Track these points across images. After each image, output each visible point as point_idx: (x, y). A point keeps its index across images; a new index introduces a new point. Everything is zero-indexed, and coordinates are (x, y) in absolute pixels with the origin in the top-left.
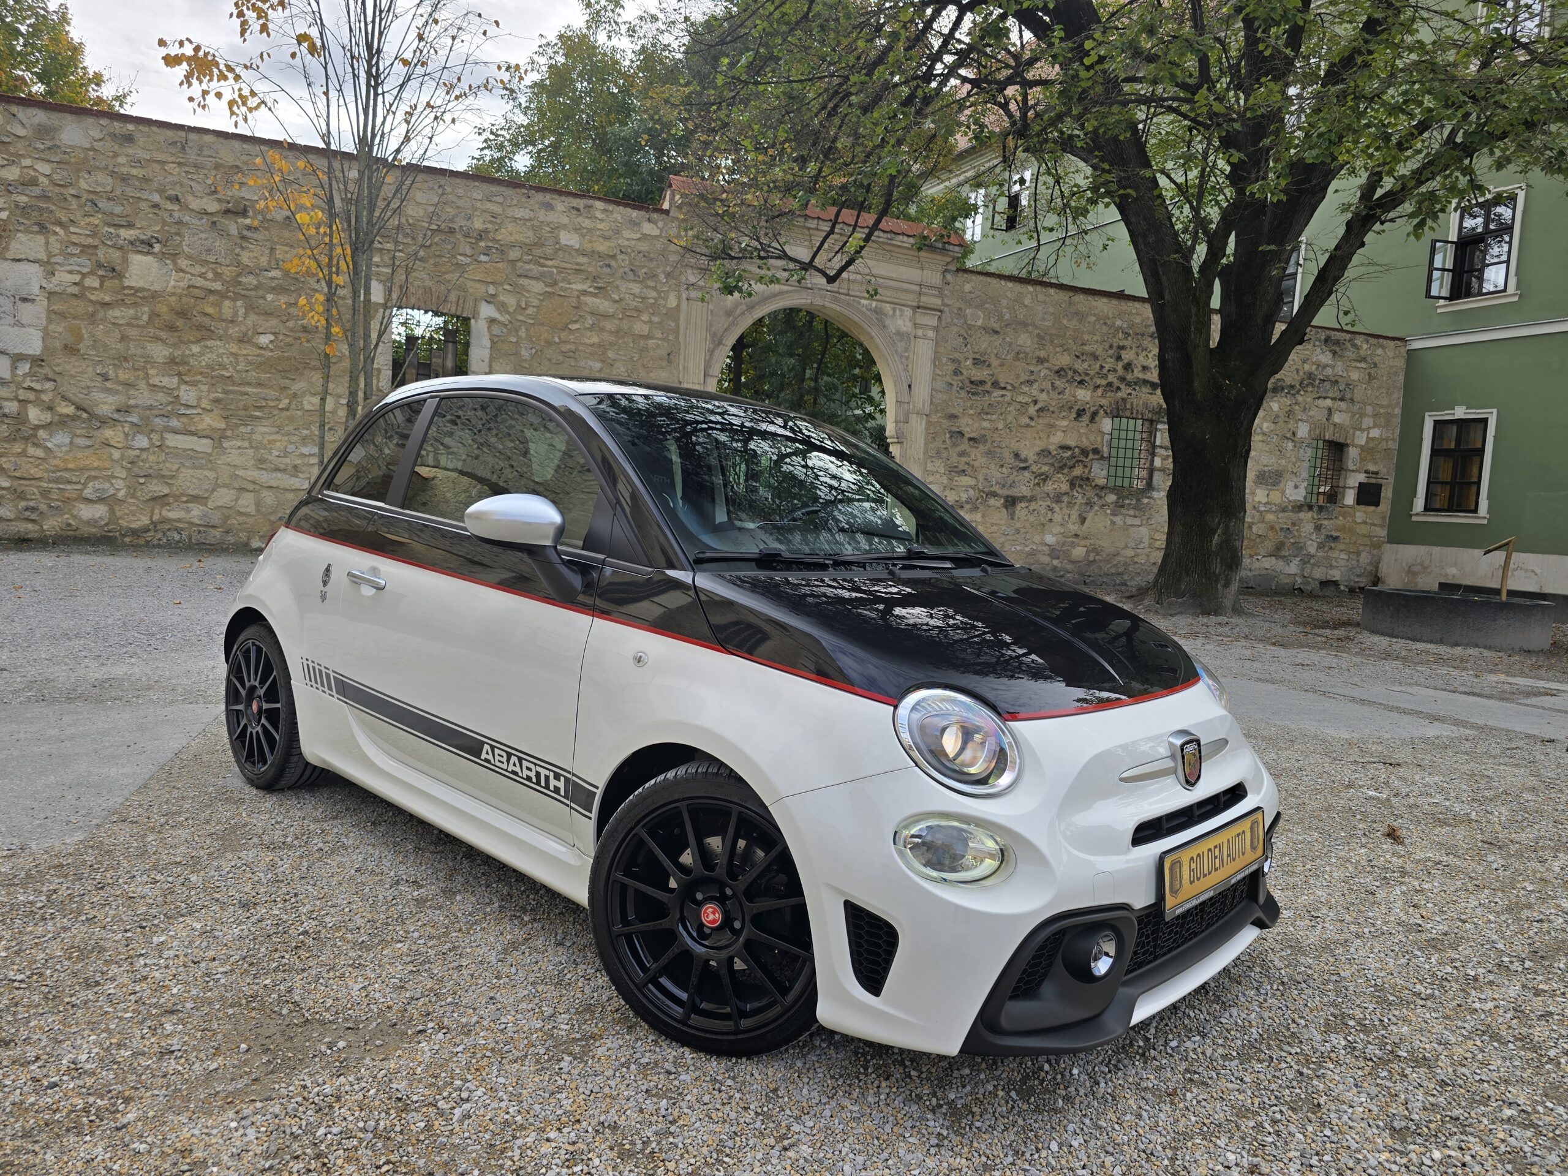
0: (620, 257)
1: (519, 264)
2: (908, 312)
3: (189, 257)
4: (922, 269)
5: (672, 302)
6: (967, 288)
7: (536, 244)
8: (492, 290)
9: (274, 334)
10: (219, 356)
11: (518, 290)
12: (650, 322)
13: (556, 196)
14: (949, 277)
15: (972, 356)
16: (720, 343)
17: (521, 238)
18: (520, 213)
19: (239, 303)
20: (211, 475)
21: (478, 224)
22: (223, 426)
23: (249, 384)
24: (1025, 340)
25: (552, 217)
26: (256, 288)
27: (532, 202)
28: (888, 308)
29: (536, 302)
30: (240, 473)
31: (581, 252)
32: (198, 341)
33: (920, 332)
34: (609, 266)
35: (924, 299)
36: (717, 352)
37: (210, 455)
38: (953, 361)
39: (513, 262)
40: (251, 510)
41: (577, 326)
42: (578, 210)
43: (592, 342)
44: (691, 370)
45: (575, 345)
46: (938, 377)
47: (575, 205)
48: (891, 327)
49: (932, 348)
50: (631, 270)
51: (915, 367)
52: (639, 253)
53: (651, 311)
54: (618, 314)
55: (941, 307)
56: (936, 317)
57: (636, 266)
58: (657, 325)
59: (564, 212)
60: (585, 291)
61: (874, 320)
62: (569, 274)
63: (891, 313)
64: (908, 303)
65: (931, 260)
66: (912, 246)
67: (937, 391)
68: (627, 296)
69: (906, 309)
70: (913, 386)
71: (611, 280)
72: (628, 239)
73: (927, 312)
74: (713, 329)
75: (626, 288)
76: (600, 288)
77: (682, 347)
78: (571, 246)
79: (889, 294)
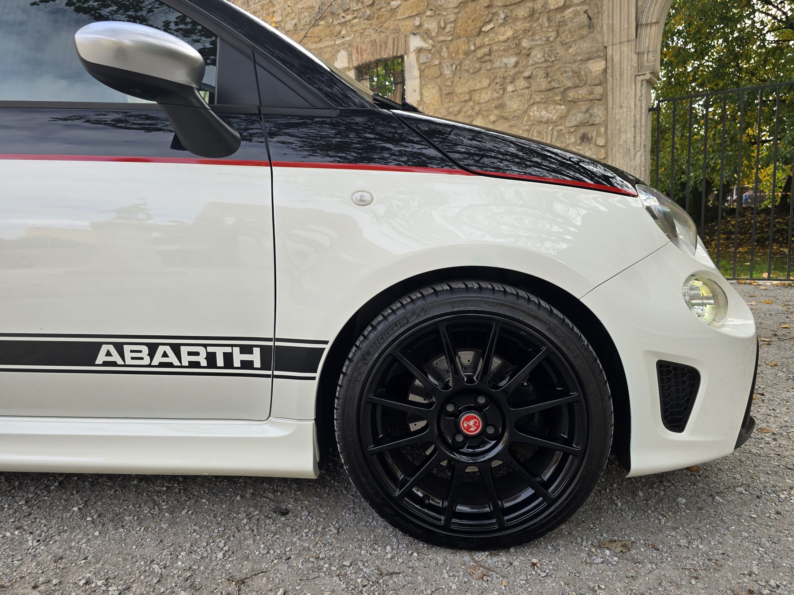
8: (417, 22)
11: (437, 12)
41: (491, 26)
43: (505, 37)
44: (617, 28)
45: (489, 47)
77: (605, 3)
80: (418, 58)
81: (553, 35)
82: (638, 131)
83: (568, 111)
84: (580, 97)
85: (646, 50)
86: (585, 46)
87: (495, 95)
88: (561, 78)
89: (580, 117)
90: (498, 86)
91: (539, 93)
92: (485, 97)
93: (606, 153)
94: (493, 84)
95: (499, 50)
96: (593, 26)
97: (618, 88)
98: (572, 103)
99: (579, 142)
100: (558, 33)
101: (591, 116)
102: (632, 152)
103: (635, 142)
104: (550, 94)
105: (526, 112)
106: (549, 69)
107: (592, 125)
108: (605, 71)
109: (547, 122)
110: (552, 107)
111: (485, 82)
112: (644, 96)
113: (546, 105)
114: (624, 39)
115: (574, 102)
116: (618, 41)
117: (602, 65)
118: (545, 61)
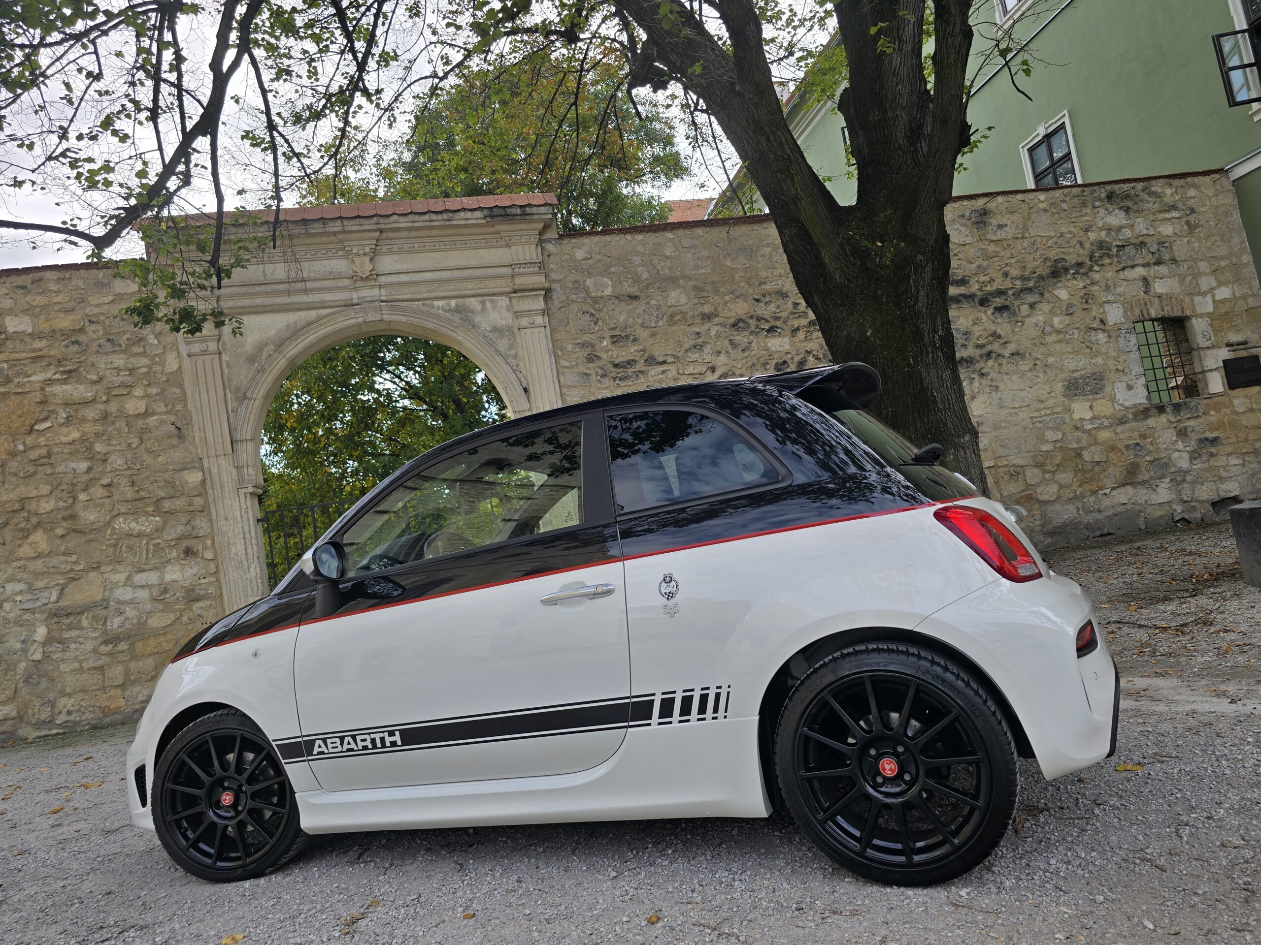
0: (90, 328)
2: (503, 301)
4: (508, 246)
5: (172, 364)
6: (580, 254)
12: (147, 396)
14: (550, 247)
15: (608, 334)
24: (676, 297)
28: (474, 303)
31: (36, 335)
33: (524, 322)
35: (520, 281)
36: (244, 409)
38: (583, 345)
41: (48, 424)
42: (24, 287)
43: (70, 438)
44: (210, 441)
45: (47, 448)
46: (566, 370)
47: (20, 283)
48: (483, 325)
49: (546, 337)
50: (109, 340)
51: (527, 365)
52: (115, 317)
53: (145, 382)
54: (101, 397)
55: (546, 285)
56: (541, 299)
57: (114, 334)
58: (156, 398)
59: (7, 294)
60: (49, 380)
61: (458, 321)
62: (25, 365)
63: (479, 307)
64: (500, 290)
65: (516, 233)
66: (484, 221)
67: (569, 387)
68: (108, 372)
69: (499, 298)
70: (531, 389)
71: (82, 359)
72: (98, 305)
73: (526, 294)
74: (234, 384)
75: (106, 363)
76: (70, 372)
77: (194, 415)
78: (23, 332)
79: (470, 287)
81: (135, 442)
82: (248, 542)
83: (165, 523)
84: (178, 508)
85: (245, 464)
86: (178, 455)
87: (61, 504)
88: (151, 488)
89: (180, 529)
90: (64, 494)
91: (125, 503)
92: (46, 506)
93: (217, 566)
94: (58, 492)
95: (62, 453)
96: (184, 437)
97: (220, 500)
98: (168, 515)
99: (182, 556)
100: (142, 440)
101: (193, 528)
102: (245, 564)
103: (246, 553)
104: (140, 504)
105: (108, 524)
106: (135, 478)
107: (196, 537)
108: (203, 482)
109: (139, 535)
110: (144, 518)
111: (45, 489)
112: (250, 508)
113: (136, 516)
114: (220, 452)
115: (170, 513)
116: (214, 454)
117: (199, 476)
118: (129, 468)
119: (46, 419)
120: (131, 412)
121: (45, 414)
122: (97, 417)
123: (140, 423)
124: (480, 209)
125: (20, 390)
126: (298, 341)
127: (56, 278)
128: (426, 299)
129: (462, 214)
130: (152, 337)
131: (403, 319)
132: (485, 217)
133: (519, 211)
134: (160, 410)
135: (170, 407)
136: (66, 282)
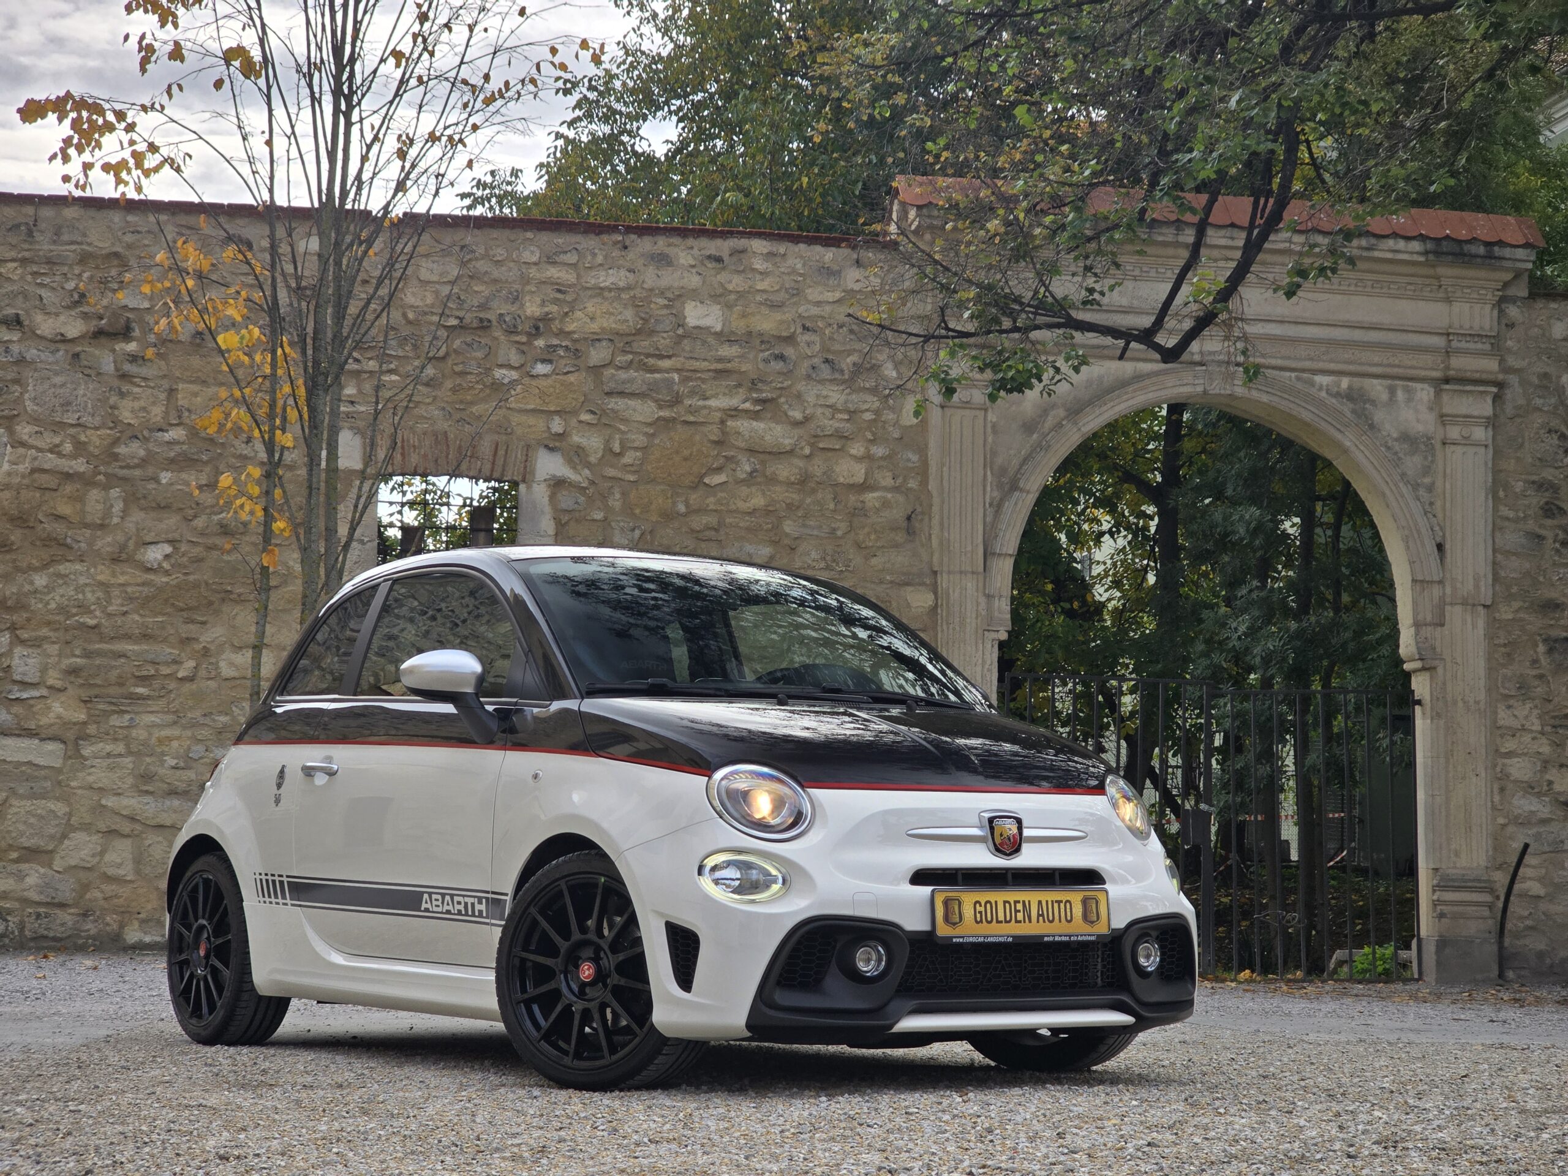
0: (803, 338)
1: (610, 371)
2: (1424, 393)
3: (35, 420)
4: (1448, 300)
5: (910, 415)
6: (1559, 330)
7: (639, 332)
8: (557, 426)
9: (170, 542)
10: (79, 589)
11: (604, 421)
12: (868, 457)
13: (676, 240)
14: (1513, 311)
16: (1014, 486)
17: (609, 323)
18: (606, 278)
19: (115, 492)
20: (60, 808)
21: (532, 308)
22: (83, 717)
23: (128, 637)
25: (669, 279)
26: (144, 462)
27: (631, 255)
28: (1377, 388)
29: (639, 440)
30: (110, 802)
31: (725, 337)
32: (45, 566)
33: (1454, 433)
34: (781, 357)
35: (1459, 363)
36: (1008, 506)
37: (59, 771)
38: (1540, 486)
39: (596, 370)
40: (127, 871)
41: (721, 478)
42: (719, 260)
43: (751, 505)
44: (955, 547)
45: (717, 515)
46: (1507, 523)
47: (713, 251)
48: (1387, 426)
49: (1486, 464)
50: (827, 361)
51: (1448, 505)
52: (840, 326)
53: (870, 436)
54: (802, 448)
55: (1501, 377)
56: (1489, 400)
57: (834, 353)
58: (884, 463)
59: (693, 266)
60: (736, 409)
61: (1349, 414)
62: (704, 381)
63: (1385, 396)
64: (1423, 373)
65: (1466, 282)
66: (1422, 259)
67: (1508, 553)
68: (819, 411)
69: (1419, 386)
70: (1447, 546)
71: (786, 384)
72: (818, 303)
73: (1468, 388)
74: (999, 461)
75: (818, 396)
76: (764, 401)
77: (936, 501)
78: (708, 328)
79: (1376, 359)
80: (552, 497)
81: (842, 527)
85: (997, 593)
86: (900, 559)
95: (737, 527)
96: (915, 533)
97: (957, 645)
100: (852, 526)
108: (934, 609)
114: (967, 567)
116: (958, 568)
117: (927, 600)
118: (828, 568)
119: (719, 470)
120: (842, 480)
121: (722, 461)
122: (793, 479)
123: (852, 498)
124: (1422, 238)
125: (692, 419)
126: (1105, 408)
127: (765, 251)
128: (1303, 370)
129: (1391, 243)
130: (889, 365)
131: (1265, 398)
132: (1426, 253)
133: (1482, 250)
134: (884, 483)
135: (899, 481)
136: (778, 259)
